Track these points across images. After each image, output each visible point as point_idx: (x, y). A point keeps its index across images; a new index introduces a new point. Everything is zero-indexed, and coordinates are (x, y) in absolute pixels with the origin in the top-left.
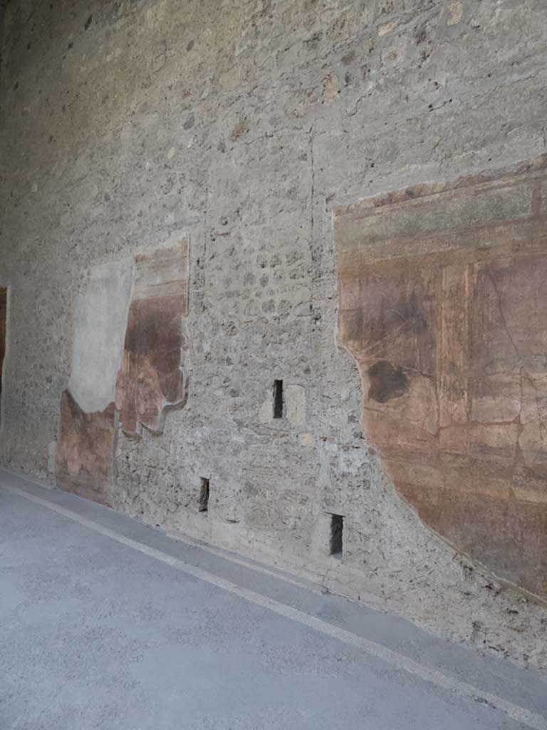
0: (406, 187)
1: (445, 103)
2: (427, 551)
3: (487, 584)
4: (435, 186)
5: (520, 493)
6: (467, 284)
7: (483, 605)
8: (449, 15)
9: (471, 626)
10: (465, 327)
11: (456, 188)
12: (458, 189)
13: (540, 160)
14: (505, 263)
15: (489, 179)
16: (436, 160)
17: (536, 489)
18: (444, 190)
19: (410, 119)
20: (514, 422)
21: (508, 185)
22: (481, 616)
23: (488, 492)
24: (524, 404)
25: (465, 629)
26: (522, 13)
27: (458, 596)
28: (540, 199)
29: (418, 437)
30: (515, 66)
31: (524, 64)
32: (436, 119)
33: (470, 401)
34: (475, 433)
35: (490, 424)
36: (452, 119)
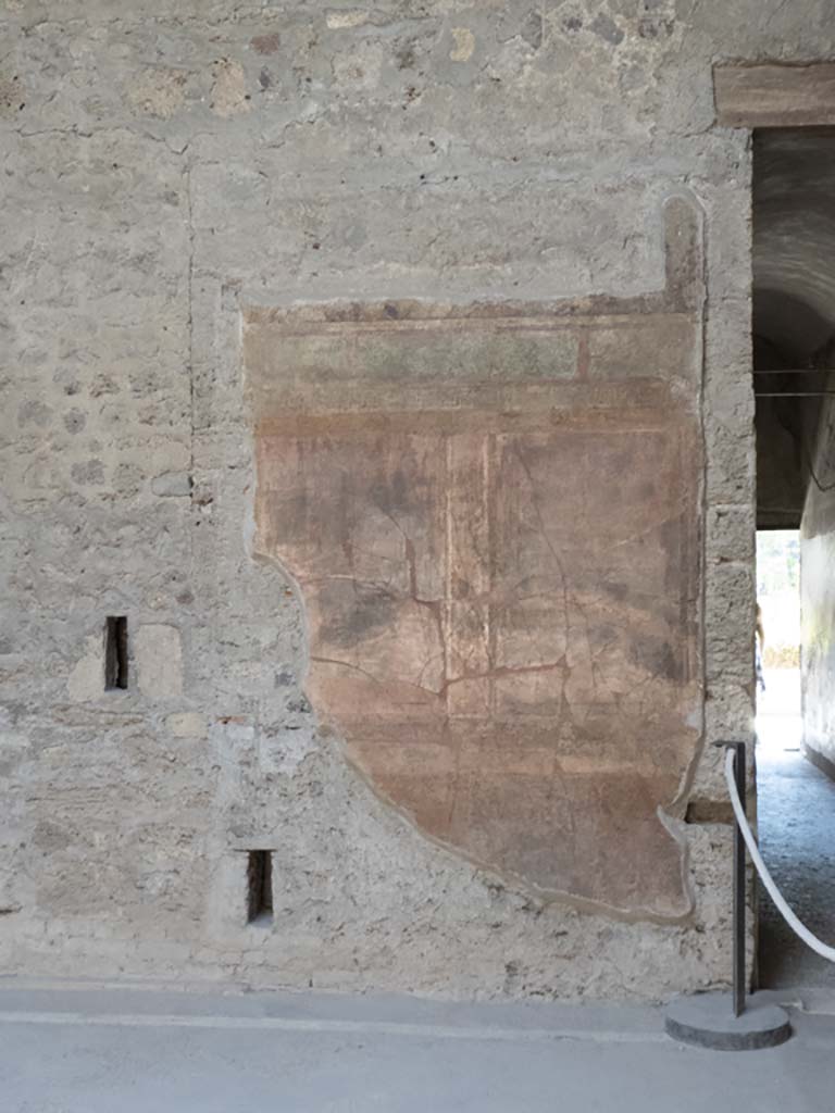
0: (384, 299)
1: (447, 179)
2: (431, 876)
3: (524, 903)
4: (433, 307)
5: (567, 763)
6: (486, 465)
7: (520, 935)
8: (452, 44)
9: (504, 971)
10: (483, 528)
11: (468, 317)
12: (471, 320)
13: (588, 302)
14: (541, 438)
15: (519, 314)
16: (433, 265)
17: (588, 754)
18: (449, 316)
19: (388, 188)
20: (557, 665)
21: (546, 328)
22: (518, 952)
23: (524, 769)
24: (571, 639)
25: (495, 976)
26: (562, 86)
27: (483, 932)
28: (588, 357)
29: (412, 700)
30: (551, 157)
31: (564, 159)
32: (433, 200)
33: (493, 639)
34: (502, 685)
35: (523, 670)
36: (458, 207)
